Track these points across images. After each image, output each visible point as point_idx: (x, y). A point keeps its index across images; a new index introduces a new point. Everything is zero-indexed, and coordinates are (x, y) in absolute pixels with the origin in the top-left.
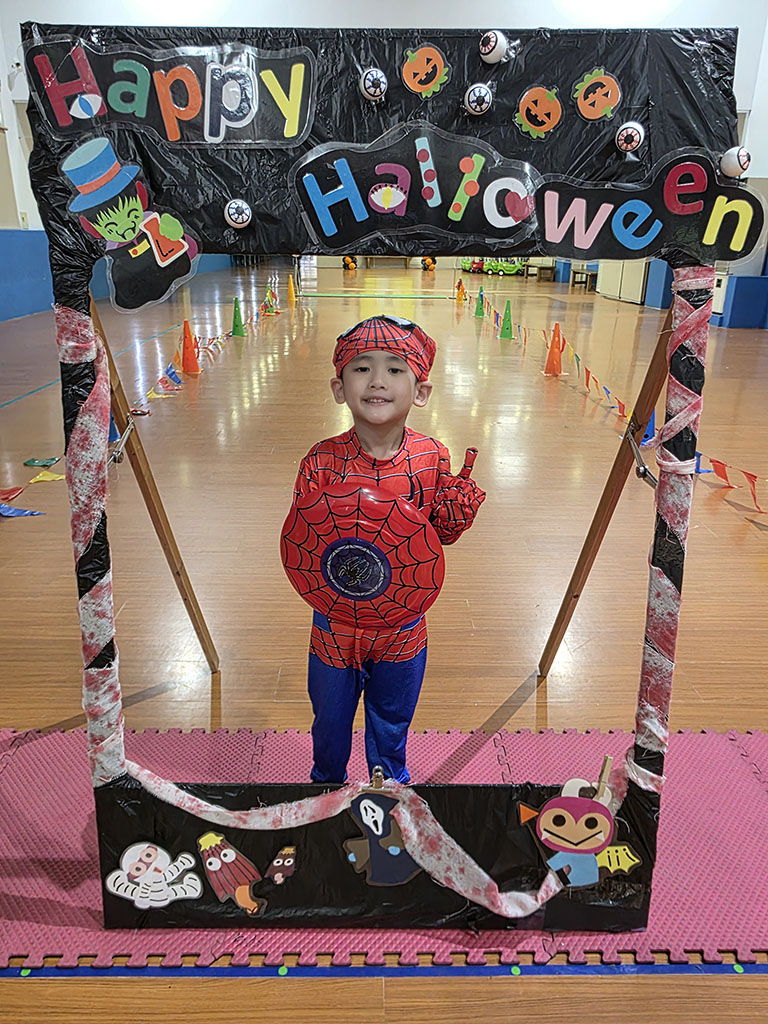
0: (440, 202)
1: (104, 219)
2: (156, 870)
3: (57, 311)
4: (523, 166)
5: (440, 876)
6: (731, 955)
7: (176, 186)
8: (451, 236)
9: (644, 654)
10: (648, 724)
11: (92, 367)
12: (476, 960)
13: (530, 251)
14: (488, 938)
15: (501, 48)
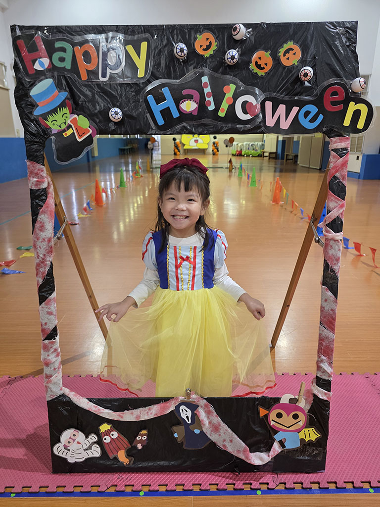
0: (214, 108)
1: (50, 118)
2: (78, 443)
3: (28, 164)
4: (254, 89)
5: (220, 444)
6: (368, 484)
7: (86, 102)
8: (219, 124)
9: (320, 330)
10: (323, 365)
11: (45, 192)
12: (239, 487)
13: (259, 131)
14: (245, 476)
15: (242, 33)
